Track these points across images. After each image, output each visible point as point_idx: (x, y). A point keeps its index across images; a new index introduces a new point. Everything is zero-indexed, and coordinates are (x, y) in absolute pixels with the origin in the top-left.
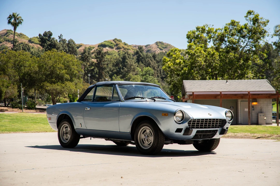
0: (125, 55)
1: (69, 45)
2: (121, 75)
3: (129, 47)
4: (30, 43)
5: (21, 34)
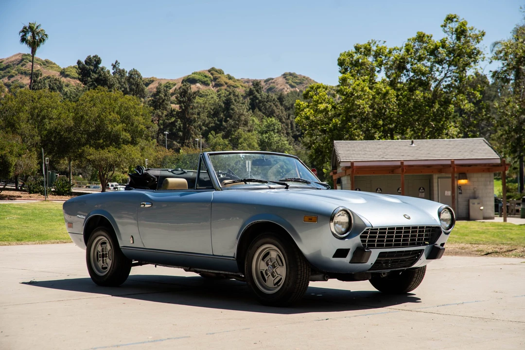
0: (229, 96)
1: (131, 80)
2: (223, 133)
3: (236, 83)
4: (63, 78)
5: (47, 62)
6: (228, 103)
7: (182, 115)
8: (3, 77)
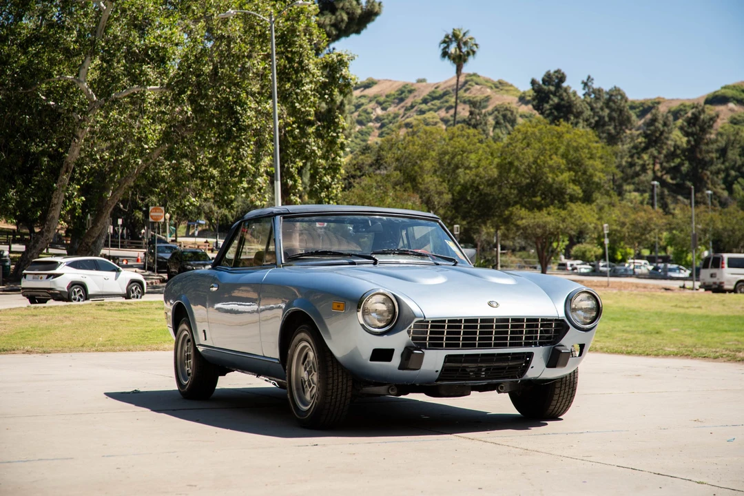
1: (611, 104)
4: (523, 106)
5: (501, 83)
7: (691, 153)
8: (439, 108)
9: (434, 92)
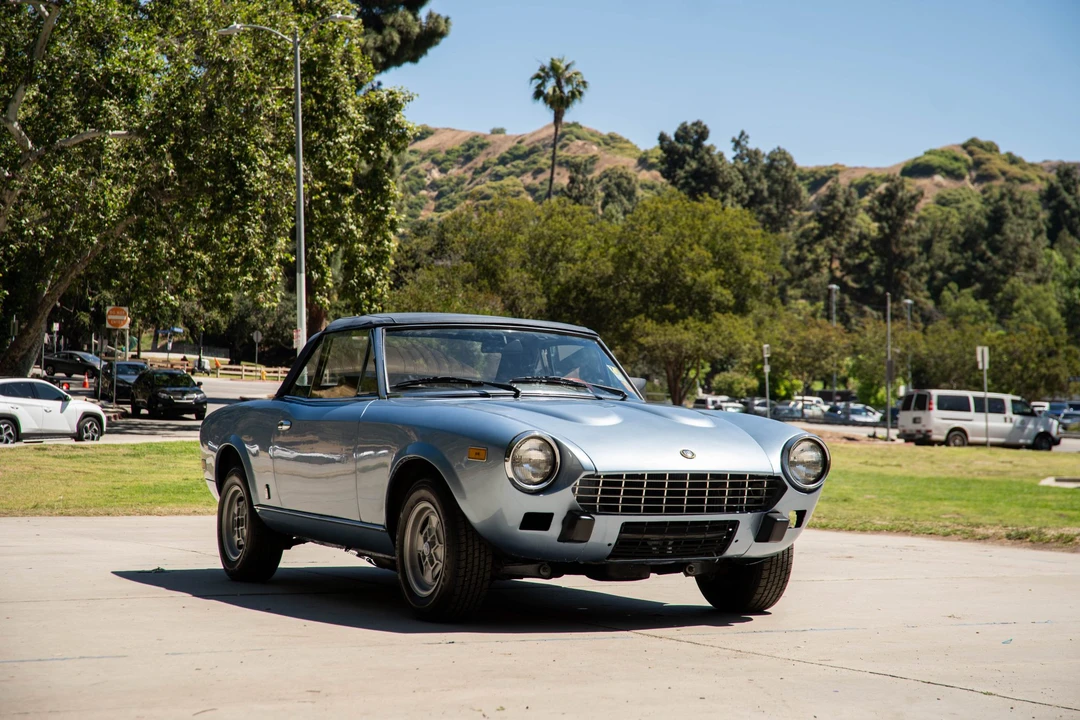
0: (1000, 203)
1: (773, 172)
2: (978, 286)
3: (1027, 173)
4: (644, 172)
5: (612, 137)
6: (997, 218)
7: (883, 245)
8: (524, 172)
9: (516, 148)
